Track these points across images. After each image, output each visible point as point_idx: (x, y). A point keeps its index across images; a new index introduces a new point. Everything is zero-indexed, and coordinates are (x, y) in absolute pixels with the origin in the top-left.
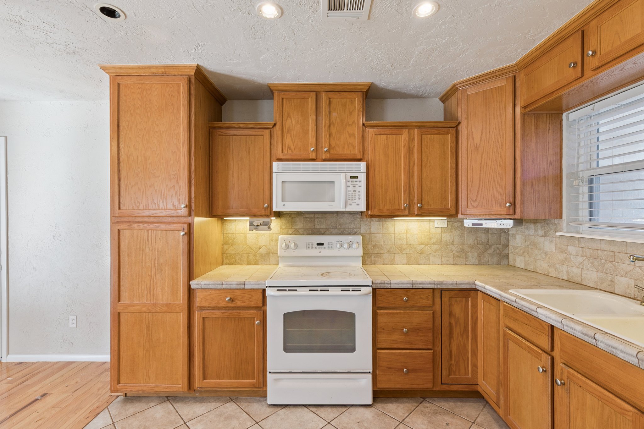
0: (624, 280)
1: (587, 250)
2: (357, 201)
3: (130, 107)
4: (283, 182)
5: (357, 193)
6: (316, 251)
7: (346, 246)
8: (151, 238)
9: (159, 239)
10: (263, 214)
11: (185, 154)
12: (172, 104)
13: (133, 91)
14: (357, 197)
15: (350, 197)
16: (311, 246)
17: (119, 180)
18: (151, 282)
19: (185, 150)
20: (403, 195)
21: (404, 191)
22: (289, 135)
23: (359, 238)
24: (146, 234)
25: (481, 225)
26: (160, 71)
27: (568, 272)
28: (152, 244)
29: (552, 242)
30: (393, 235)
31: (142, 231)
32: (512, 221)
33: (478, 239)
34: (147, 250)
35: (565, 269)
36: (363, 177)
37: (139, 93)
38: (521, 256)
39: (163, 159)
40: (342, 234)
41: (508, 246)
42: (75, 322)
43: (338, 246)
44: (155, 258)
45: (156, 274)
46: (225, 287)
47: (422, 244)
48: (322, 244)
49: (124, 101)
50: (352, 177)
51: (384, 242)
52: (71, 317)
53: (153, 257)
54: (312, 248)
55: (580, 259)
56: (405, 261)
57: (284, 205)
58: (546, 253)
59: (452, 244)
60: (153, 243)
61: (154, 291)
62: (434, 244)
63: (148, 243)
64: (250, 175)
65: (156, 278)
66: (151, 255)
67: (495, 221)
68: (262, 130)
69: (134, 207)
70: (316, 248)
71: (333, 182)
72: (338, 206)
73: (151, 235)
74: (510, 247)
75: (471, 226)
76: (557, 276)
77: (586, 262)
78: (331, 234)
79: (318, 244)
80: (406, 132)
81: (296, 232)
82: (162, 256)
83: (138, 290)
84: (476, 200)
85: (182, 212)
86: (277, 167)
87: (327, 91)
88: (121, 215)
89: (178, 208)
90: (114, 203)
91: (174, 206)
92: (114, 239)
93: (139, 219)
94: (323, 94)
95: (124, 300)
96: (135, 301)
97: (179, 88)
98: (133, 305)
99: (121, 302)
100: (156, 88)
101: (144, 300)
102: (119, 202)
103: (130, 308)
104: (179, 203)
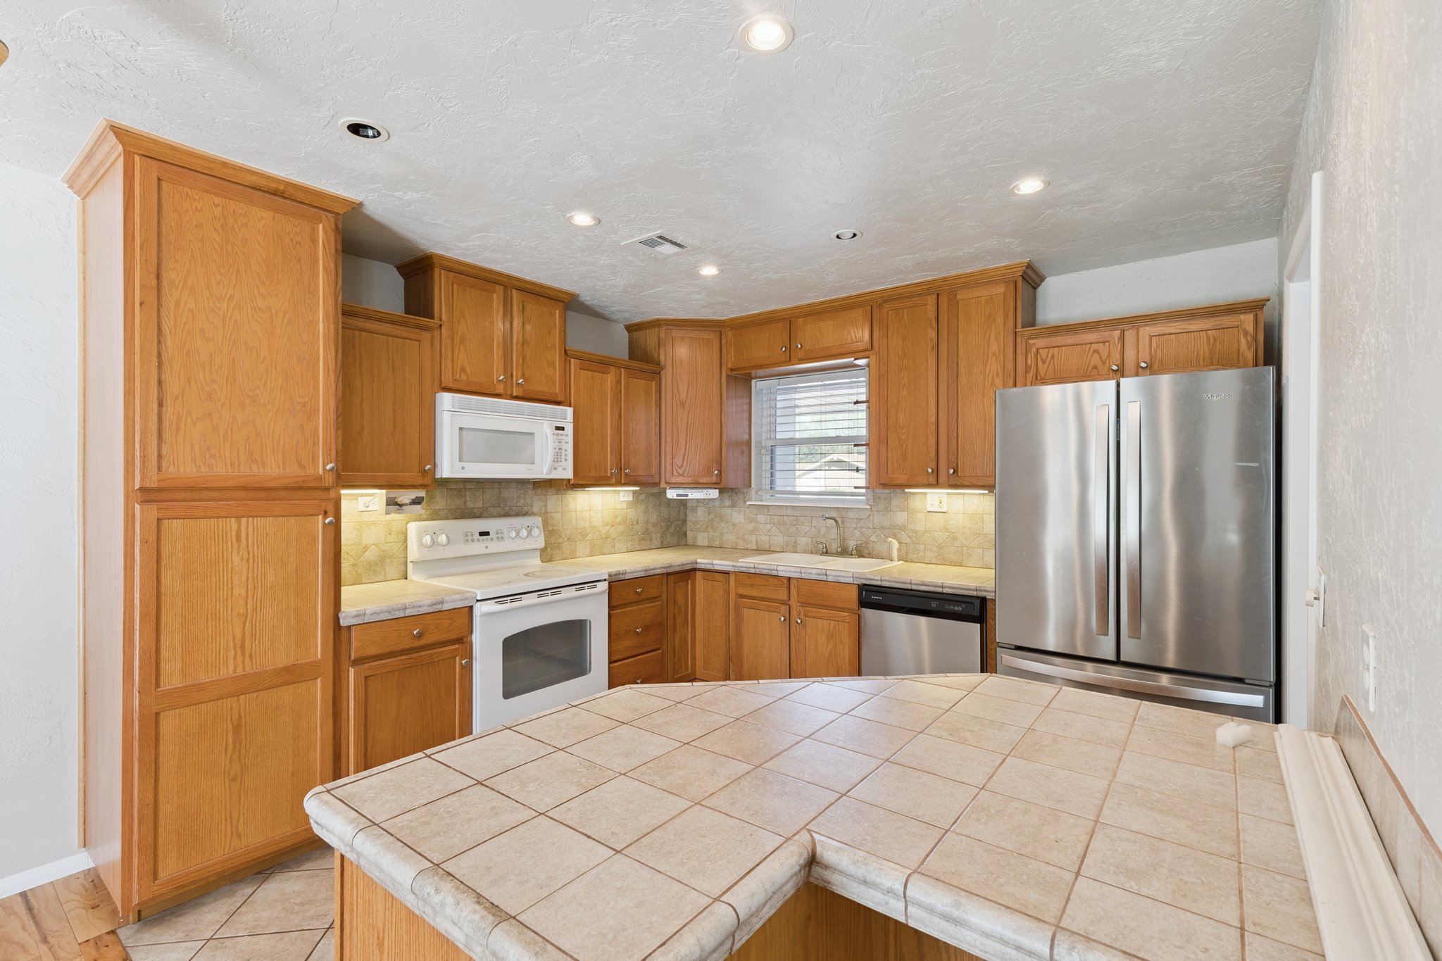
0: (804, 540)
1: (775, 517)
2: (563, 464)
3: (190, 241)
4: (461, 429)
5: (564, 453)
6: (480, 547)
7: (524, 533)
8: (247, 534)
9: (265, 535)
10: (420, 482)
11: (330, 366)
12: (299, 261)
13: (199, 208)
14: (563, 457)
15: (558, 457)
16: (470, 538)
17: (161, 405)
18: (244, 628)
19: (329, 356)
20: (609, 457)
21: (611, 451)
22: (462, 347)
23: (538, 520)
24: (235, 526)
25: (687, 495)
26: (274, 185)
27: (757, 541)
28: (248, 547)
29: (740, 512)
30: (574, 514)
31: (224, 519)
32: (718, 490)
33: (662, 515)
34: (236, 560)
35: (754, 538)
36: (569, 429)
37: (215, 217)
38: (704, 531)
39: (276, 369)
40: (507, 515)
41: (686, 521)
43: (513, 534)
44: (255, 576)
45: (258, 609)
46: (408, 613)
47: (607, 525)
48: (487, 534)
49: (172, 223)
50: (558, 428)
51: (563, 526)
53: (250, 575)
54: (473, 541)
55: (768, 527)
56: (588, 551)
57: (463, 468)
58: (734, 525)
59: (637, 523)
60: (250, 543)
61: (254, 646)
62: (620, 524)
63: (239, 546)
64: (394, 411)
65: (258, 617)
66: (245, 570)
67: (701, 491)
68: (418, 331)
69: (200, 466)
70: (478, 540)
71: (532, 434)
72: (542, 470)
73: (248, 527)
74: (689, 523)
75: (675, 497)
76: (746, 546)
77: (774, 529)
78: (491, 516)
79: (482, 534)
80: (612, 369)
81: (435, 516)
82: (274, 570)
83: (210, 652)
84: (682, 466)
85: (320, 478)
86: (446, 401)
87: (520, 289)
88: (163, 485)
89: (310, 471)
90: (144, 457)
91: (302, 467)
92: (144, 542)
93: (216, 495)
94: (515, 293)
95: (172, 679)
96: (203, 677)
97: (314, 232)
98: (199, 687)
99: (166, 685)
100: (261, 218)
101: (227, 671)
102: (160, 456)
103: (189, 696)
104: (314, 462)
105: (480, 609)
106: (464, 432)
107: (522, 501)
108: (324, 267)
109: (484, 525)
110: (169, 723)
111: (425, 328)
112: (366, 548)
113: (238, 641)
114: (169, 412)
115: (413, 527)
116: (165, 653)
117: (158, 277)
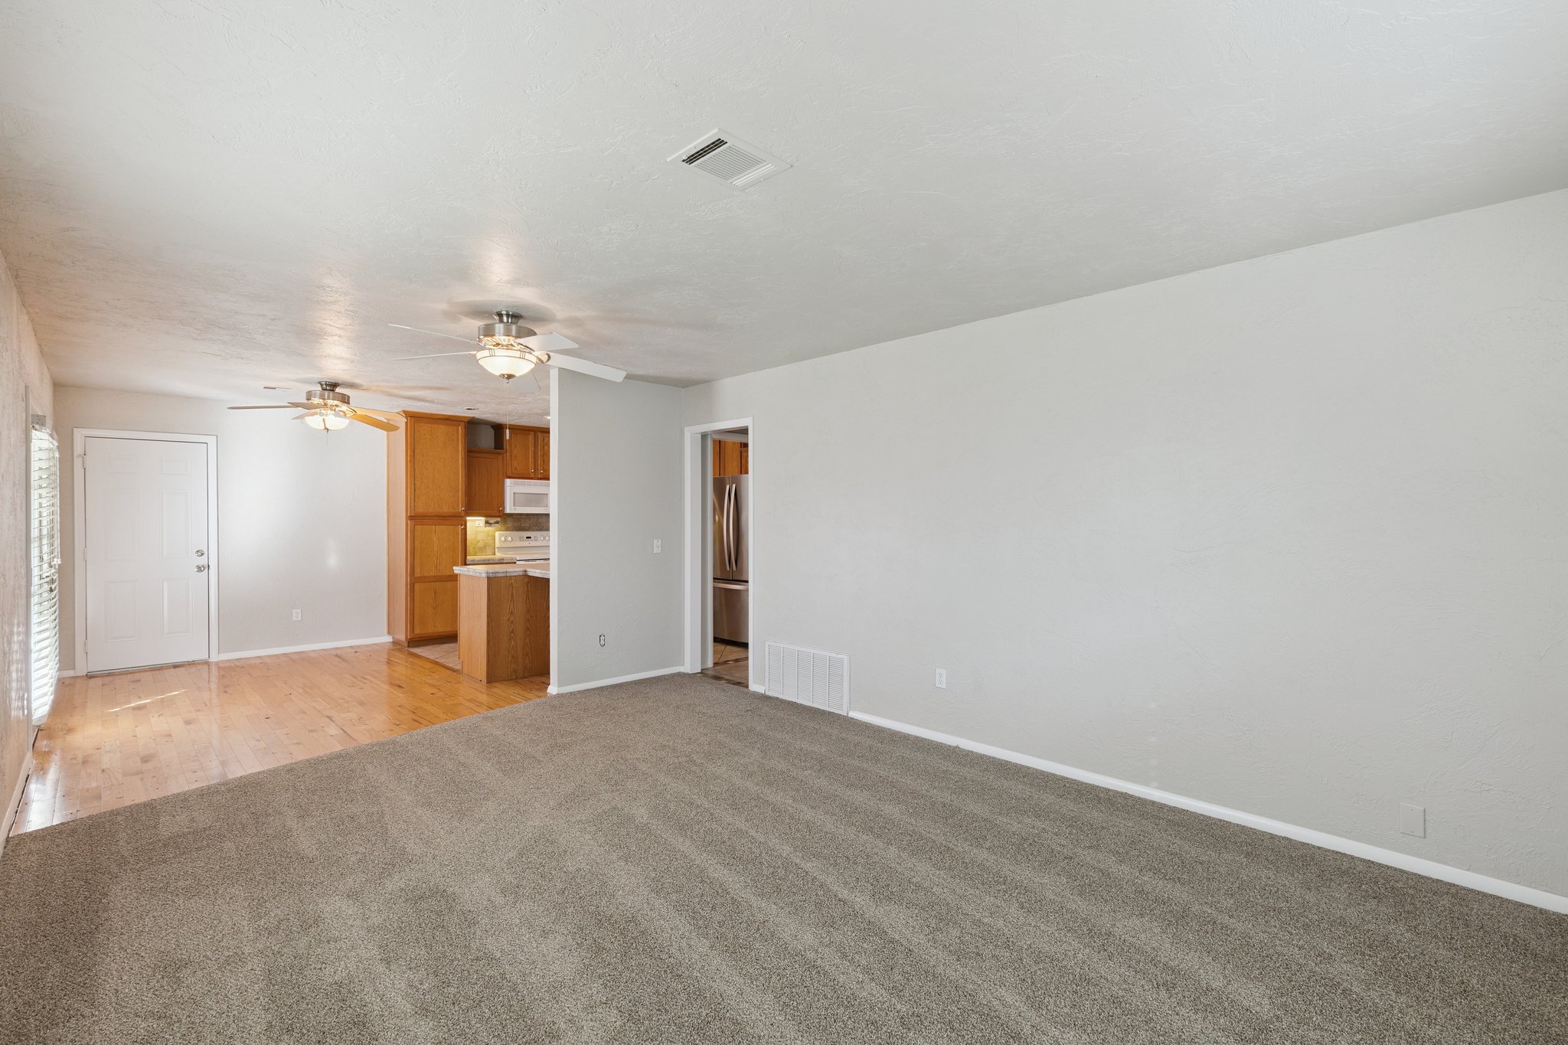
3: (422, 440)
4: (514, 493)
6: (526, 543)
8: (438, 529)
9: (444, 531)
10: (498, 515)
13: (425, 429)
16: (522, 539)
17: (415, 491)
18: (437, 561)
22: (515, 459)
24: (434, 528)
26: (445, 417)
28: (438, 535)
31: (432, 525)
34: (435, 539)
37: (430, 430)
39: (447, 477)
40: (541, 530)
42: (300, 615)
43: (542, 538)
45: (441, 555)
48: (530, 537)
49: (417, 435)
52: (294, 611)
57: (515, 509)
63: (436, 534)
64: (488, 487)
66: (437, 542)
68: (497, 455)
69: (425, 509)
70: (526, 540)
78: (533, 530)
79: (527, 538)
81: (507, 529)
83: (428, 567)
85: (460, 513)
86: (508, 482)
87: (541, 432)
88: (415, 514)
89: (457, 511)
90: (411, 507)
91: (454, 509)
92: (411, 531)
93: (429, 518)
94: (539, 434)
95: (418, 574)
96: (426, 574)
97: (458, 430)
98: (425, 577)
99: (416, 576)
100: (442, 429)
101: (432, 574)
102: (414, 506)
103: (422, 579)
104: (458, 508)
106: (516, 495)
108: (461, 440)
109: (528, 534)
110: (417, 586)
111: (499, 454)
112: (479, 541)
113: (435, 566)
114: (417, 492)
115: (497, 534)
116: (416, 566)
117: (414, 452)
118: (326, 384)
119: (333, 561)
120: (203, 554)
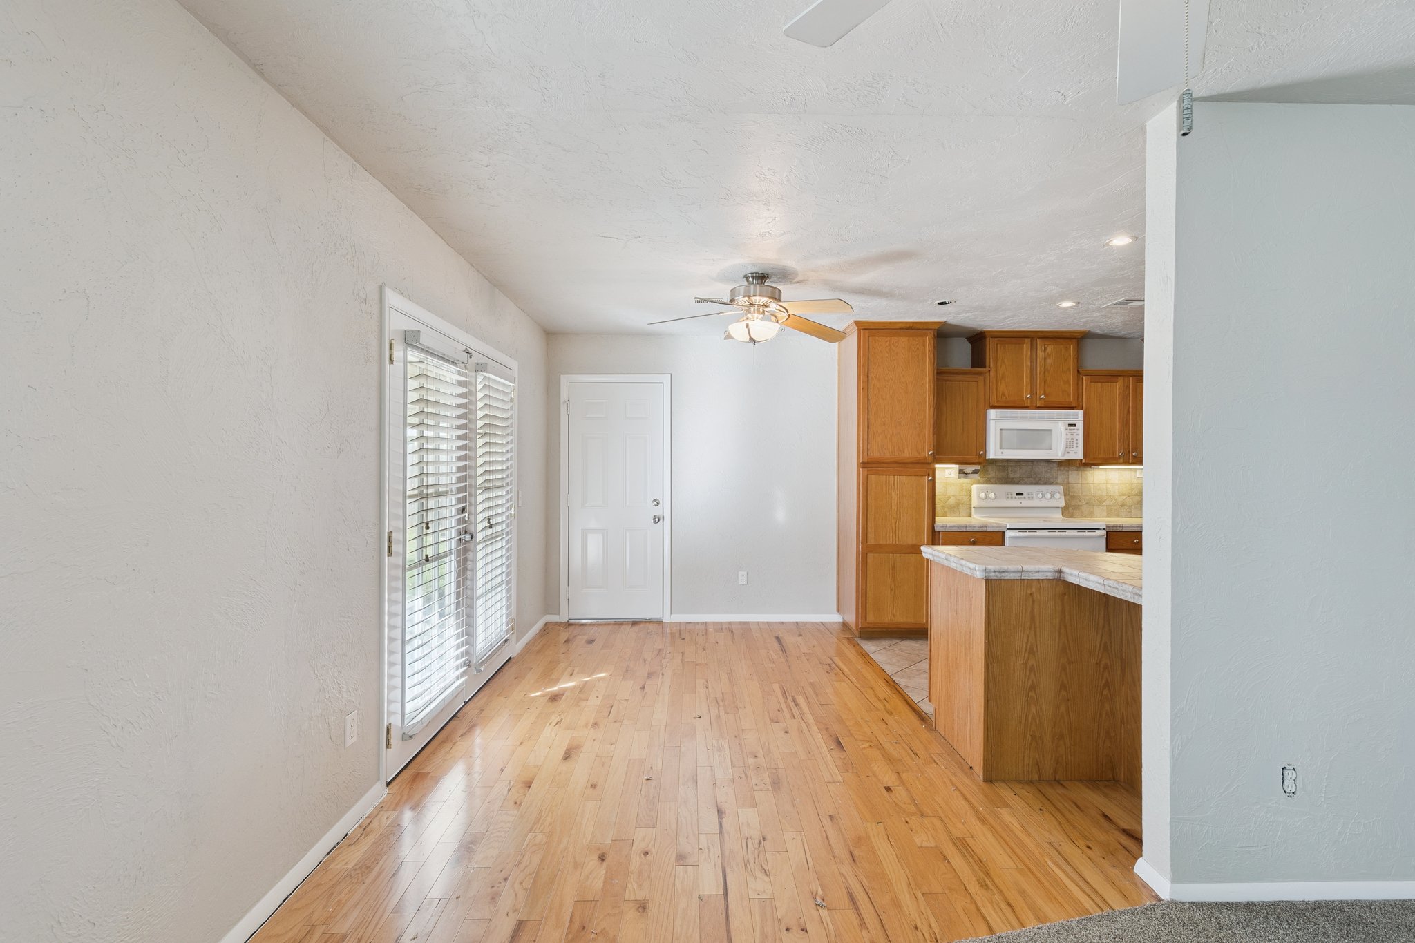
2: (1075, 449)
3: (879, 359)
4: (1001, 430)
5: (1075, 442)
6: (1016, 502)
7: (1048, 496)
8: (897, 483)
9: (905, 484)
10: (977, 461)
12: (918, 357)
13: (882, 344)
14: (1075, 445)
15: (1070, 444)
16: (1010, 496)
17: (868, 428)
18: (896, 524)
20: (1117, 444)
21: (1119, 439)
22: (1003, 381)
23: (1060, 488)
24: (893, 479)
26: (908, 325)
30: (1092, 486)
31: (889, 476)
34: (893, 494)
36: (1080, 425)
37: (888, 346)
39: (909, 408)
40: (1037, 483)
42: (745, 578)
43: (1040, 496)
44: (900, 502)
45: (901, 517)
46: (968, 529)
47: (1123, 495)
48: (1022, 494)
49: (872, 353)
50: (1070, 425)
51: (1082, 493)
52: (740, 573)
53: (898, 501)
54: (1012, 498)
56: (1105, 514)
57: (1002, 453)
60: (898, 487)
61: (899, 533)
63: (894, 488)
64: (963, 422)
65: (901, 521)
66: (896, 499)
68: (976, 376)
69: (881, 453)
70: (1015, 498)
71: (1050, 430)
72: (1058, 453)
73: (897, 480)
78: (1025, 484)
79: (1017, 494)
80: (1120, 379)
81: (988, 482)
82: (908, 500)
83: (884, 532)
85: (926, 458)
86: (992, 414)
87: (1041, 338)
88: (869, 461)
89: (922, 455)
90: (863, 450)
91: (919, 453)
92: (863, 484)
93: (886, 465)
94: (1039, 341)
95: (871, 542)
96: (881, 543)
97: (924, 341)
98: (880, 546)
99: (869, 543)
100: (903, 341)
101: (890, 542)
102: (868, 449)
103: (877, 549)
104: (924, 450)
105: (1009, 534)
106: (1003, 432)
107: (1049, 475)
108: (929, 357)
109: (1019, 488)
110: (871, 557)
111: (980, 374)
112: (949, 498)
113: (894, 530)
114: (872, 430)
115: (974, 487)
116: (869, 530)
117: (868, 376)
118: (753, 277)
119: (781, 515)
120: (658, 504)
